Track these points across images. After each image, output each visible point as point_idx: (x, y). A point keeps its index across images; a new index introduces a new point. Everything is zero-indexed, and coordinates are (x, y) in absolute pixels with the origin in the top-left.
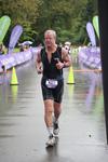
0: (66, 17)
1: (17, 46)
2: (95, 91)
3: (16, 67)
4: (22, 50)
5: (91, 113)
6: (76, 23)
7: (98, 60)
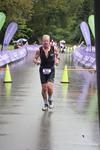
0: (62, 15)
1: (11, 43)
2: (89, 91)
3: (9, 64)
4: (16, 48)
5: (84, 113)
6: (71, 21)
7: (93, 60)
